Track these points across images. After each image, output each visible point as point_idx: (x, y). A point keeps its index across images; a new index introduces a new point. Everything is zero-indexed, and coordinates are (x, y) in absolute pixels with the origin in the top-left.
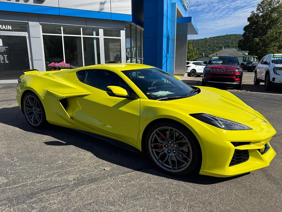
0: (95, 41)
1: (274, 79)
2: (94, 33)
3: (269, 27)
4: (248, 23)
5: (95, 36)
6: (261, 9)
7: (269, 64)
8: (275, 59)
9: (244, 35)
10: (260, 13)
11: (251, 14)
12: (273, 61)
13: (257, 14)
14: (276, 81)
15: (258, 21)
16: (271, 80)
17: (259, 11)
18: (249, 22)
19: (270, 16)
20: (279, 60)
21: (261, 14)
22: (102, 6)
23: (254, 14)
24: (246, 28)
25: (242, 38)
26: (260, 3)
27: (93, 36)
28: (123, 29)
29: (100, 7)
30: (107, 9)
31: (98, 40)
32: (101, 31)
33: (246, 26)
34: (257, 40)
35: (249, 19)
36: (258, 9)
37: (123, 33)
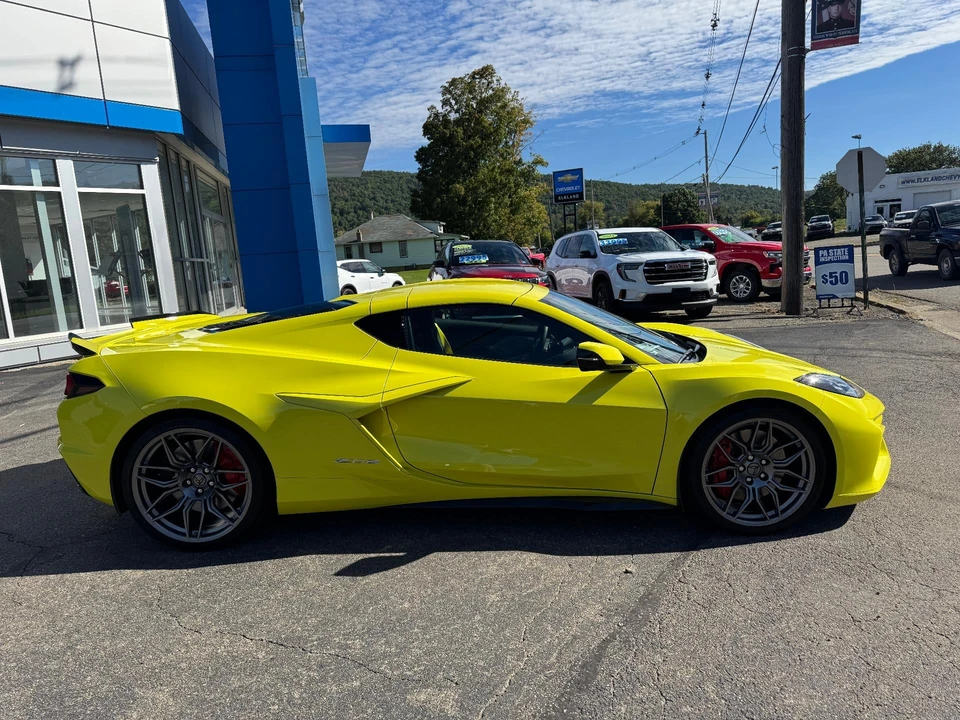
0: (42, 206)
1: (623, 293)
2: (36, 174)
3: (480, 153)
4: (426, 142)
5: (38, 187)
6: (453, 102)
7: (595, 256)
8: (606, 242)
9: (420, 176)
10: (450, 112)
11: (428, 114)
12: (603, 249)
13: (445, 115)
14: (630, 297)
15: (452, 135)
16: (617, 296)
17: (448, 108)
18: (429, 139)
19: (479, 122)
20: (614, 245)
21: (453, 116)
22: (67, 74)
23: (437, 115)
24: (422, 155)
25: (417, 185)
26: (447, 85)
27: (32, 185)
28: (150, 161)
29: (61, 76)
30: (87, 84)
31: (55, 200)
32: (66, 168)
33: (420, 150)
34: (460, 188)
35: (428, 129)
36: (445, 103)
37: (151, 173)
